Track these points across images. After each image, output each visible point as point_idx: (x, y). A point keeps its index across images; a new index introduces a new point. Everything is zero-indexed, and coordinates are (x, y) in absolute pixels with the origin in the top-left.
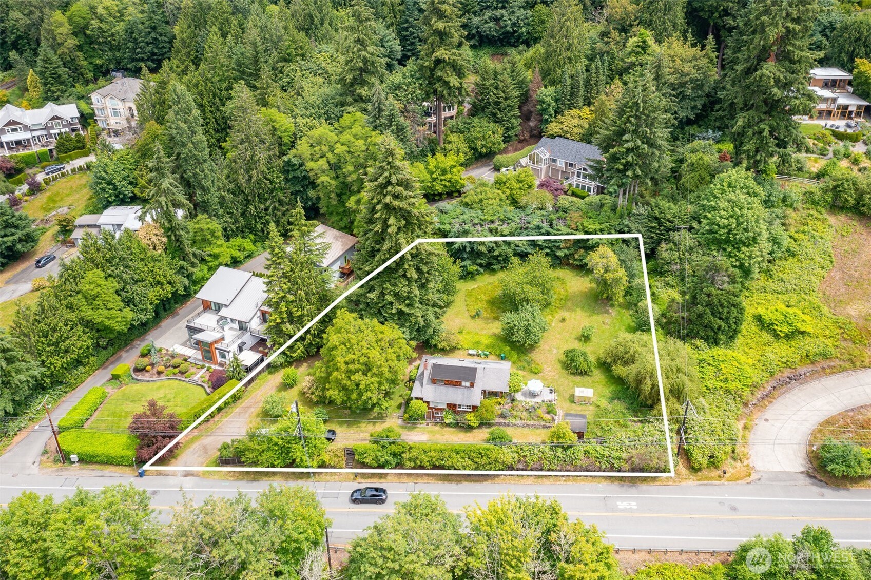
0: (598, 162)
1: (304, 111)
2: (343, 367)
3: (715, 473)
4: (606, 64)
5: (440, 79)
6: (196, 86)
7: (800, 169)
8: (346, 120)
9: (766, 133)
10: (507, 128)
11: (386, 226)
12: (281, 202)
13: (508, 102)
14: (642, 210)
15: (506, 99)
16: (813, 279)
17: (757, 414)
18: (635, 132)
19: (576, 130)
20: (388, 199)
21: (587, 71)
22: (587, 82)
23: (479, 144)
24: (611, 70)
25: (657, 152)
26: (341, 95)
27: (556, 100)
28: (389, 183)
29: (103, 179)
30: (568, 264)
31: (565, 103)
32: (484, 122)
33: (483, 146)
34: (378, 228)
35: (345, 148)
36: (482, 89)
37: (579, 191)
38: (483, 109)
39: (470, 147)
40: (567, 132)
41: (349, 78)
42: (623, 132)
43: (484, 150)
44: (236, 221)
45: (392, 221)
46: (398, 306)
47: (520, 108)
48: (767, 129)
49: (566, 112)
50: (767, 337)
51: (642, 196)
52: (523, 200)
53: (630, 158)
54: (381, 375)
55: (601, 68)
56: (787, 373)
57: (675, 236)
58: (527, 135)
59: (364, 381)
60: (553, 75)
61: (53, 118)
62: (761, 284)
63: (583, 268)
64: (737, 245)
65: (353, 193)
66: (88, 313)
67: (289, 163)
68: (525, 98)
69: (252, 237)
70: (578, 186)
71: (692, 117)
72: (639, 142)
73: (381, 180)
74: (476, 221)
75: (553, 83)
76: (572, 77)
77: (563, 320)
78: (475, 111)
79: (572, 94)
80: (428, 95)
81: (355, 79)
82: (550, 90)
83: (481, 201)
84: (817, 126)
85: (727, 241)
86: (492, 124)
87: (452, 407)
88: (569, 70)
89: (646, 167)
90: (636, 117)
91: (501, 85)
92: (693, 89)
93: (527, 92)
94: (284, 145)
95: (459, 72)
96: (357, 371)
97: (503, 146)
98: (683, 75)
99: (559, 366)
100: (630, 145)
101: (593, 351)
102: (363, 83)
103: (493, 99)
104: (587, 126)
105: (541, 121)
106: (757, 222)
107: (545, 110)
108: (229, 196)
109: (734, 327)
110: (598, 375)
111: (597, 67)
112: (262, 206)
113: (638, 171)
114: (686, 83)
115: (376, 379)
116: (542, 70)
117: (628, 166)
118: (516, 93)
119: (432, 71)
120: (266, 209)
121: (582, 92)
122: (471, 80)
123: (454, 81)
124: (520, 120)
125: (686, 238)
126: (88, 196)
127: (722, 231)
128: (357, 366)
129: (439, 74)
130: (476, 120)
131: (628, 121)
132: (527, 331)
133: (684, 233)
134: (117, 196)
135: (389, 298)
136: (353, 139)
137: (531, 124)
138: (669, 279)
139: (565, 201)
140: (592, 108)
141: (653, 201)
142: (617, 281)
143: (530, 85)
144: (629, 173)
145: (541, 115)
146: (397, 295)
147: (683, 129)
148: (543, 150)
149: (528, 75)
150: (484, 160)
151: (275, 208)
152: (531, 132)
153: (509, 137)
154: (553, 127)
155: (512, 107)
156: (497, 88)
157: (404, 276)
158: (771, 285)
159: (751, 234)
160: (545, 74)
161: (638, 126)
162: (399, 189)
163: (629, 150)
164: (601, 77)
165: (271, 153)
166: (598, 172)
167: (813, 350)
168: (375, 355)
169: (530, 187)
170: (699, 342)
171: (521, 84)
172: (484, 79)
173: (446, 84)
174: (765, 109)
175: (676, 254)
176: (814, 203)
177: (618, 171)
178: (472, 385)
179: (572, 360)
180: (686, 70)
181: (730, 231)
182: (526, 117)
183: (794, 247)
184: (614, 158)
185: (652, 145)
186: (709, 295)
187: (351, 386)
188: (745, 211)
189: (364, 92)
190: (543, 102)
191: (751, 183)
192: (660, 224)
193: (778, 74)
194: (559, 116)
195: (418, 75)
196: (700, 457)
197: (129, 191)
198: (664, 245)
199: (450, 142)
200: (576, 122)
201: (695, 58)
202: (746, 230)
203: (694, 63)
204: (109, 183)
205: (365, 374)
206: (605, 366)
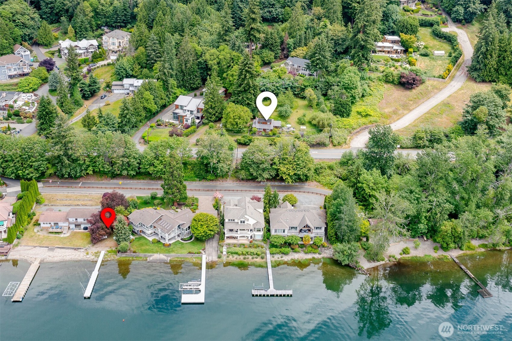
0: (308, 63)
1: (204, 44)
2: (232, 117)
3: (340, 147)
4: (312, 31)
5: (252, 35)
6: (158, 34)
7: (377, 70)
8: (221, 48)
9: (361, 55)
10: (276, 54)
11: (245, 76)
12: (196, 76)
13: (276, 44)
14: (323, 80)
15: (275, 43)
16: (376, 102)
17: (354, 136)
18: (319, 53)
19: (301, 55)
20: (247, 68)
21: (305, 33)
22: (305, 38)
23: (265, 59)
24: (314, 33)
25: (326, 60)
26: (218, 39)
27: (294, 44)
28: (247, 64)
29: (122, 67)
30: (299, 97)
31: (297, 45)
32: (267, 51)
33: (267, 60)
34: (243, 77)
35: (223, 57)
36: (267, 39)
37: (302, 75)
38: (266, 46)
39: (262, 60)
40: (298, 55)
41: (222, 33)
42: (316, 53)
43: (267, 61)
44: (180, 83)
45: (248, 75)
46: (247, 101)
47: (280, 46)
48: (361, 54)
49: (297, 48)
50: (359, 116)
51: (323, 76)
52: (283, 77)
53: (318, 62)
54: (244, 119)
55: (310, 33)
56: (364, 126)
57: (333, 87)
58: (283, 57)
59: (239, 121)
60: (293, 35)
61: (90, 45)
62: (360, 103)
63: (304, 98)
64: (351, 89)
65: (225, 72)
66: (146, 105)
67: (200, 62)
68: (282, 43)
69: (184, 89)
70: (302, 74)
71: (342, 51)
72: (320, 57)
73: (245, 63)
74: (267, 82)
75: (292, 37)
76: (300, 36)
77: (297, 112)
78: (263, 47)
79: (300, 42)
80: (247, 40)
81: (224, 34)
82: (292, 40)
83: (269, 76)
84: (386, 56)
85: (348, 88)
86: (270, 52)
87: (264, 130)
88: (299, 33)
89: (323, 64)
90: (320, 49)
91: (273, 37)
92: (342, 41)
93: (283, 40)
94: (198, 56)
95: (259, 32)
96: (236, 118)
97: (274, 60)
98: (339, 36)
99: (296, 123)
100: (318, 57)
101: (307, 119)
102: (226, 35)
103: (270, 42)
104: (305, 53)
105: (288, 51)
106: (356, 82)
107: (290, 47)
108: (178, 73)
109: (348, 111)
110: (307, 125)
111: (309, 32)
112: (189, 77)
113: (321, 66)
114: (339, 39)
115: (242, 121)
116: (288, 32)
117: (317, 64)
118: (279, 41)
119: (249, 32)
120: (190, 79)
121: (303, 41)
122: (262, 36)
123: (257, 35)
124: (280, 51)
125: (336, 88)
126: (110, 75)
127: (346, 85)
128: (237, 117)
129: (252, 33)
130: (264, 50)
131: (317, 50)
132: (286, 112)
133: (336, 86)
134: (126, 75)
135: (245, 99)
136: (226, 54)
137: (285, 52)
138: (331, 101)
139: (297, 78)
140: (307, 47)
141: (326, 77)
142: (314, 99)
143: (284, 38)
144: (318, 66)
145: (288, 49)
146: (247, 98)
147: (339, 55)
148: (289, 61)
149: (283, 34)
150: (266, 65)
151: (194, 78)
152: (284, 55)
153: (276, 57)
154: (293, 54)
155: (278, 46)
156: (272, 39)
157: (250, 92)
158: (363, 103)
159: (354, 85)
160: (290, 34)
161: (320, 51)
162: (250, 66)
163: (317, 59)
164: (310, 36)
165: (194, 58)
166: (308, 67)
167: (372, 120)
168: (242, 113)
169: (285, 73)
170: (338, 116)
171: (281, 37)
172: (267, 35)
173: (255, 37)
174: (360, 48)
175: (333, 93)
176: (380, 80)
177: (314, 66)
178: (270, 124)
179: (300, 120)
180: (339, 35)
181: (349, 85)
182: (283, 50)
183: (371, 92)
184: (313, 62)
185: (325, 58)
186: (340, 101)
187: (235, 123)
188: (353, 78)
189: (227, 38)
190: (289, 44)
191: (357, 71)
192: (328, 84)
193: (363, 37)
194: (295, 50)
195: (244, 33)
196: (335, 142)
197: (131, 73)
198: (329, 90)
199: (254, 58)
200: (301, 52)
201: (342, 31)
202: (353, 84)
203: (342, 32)
204: (124, 70)
205: (239, 119)
206: (310, 122)
